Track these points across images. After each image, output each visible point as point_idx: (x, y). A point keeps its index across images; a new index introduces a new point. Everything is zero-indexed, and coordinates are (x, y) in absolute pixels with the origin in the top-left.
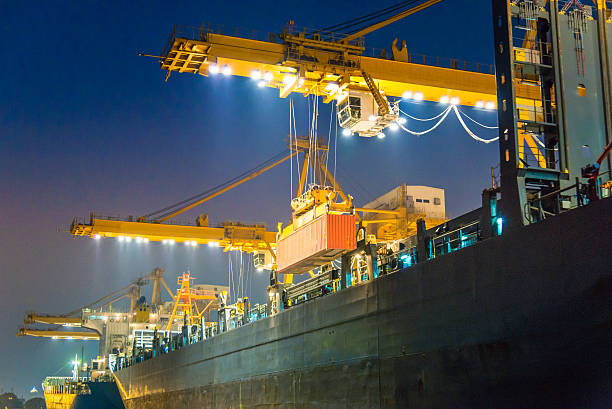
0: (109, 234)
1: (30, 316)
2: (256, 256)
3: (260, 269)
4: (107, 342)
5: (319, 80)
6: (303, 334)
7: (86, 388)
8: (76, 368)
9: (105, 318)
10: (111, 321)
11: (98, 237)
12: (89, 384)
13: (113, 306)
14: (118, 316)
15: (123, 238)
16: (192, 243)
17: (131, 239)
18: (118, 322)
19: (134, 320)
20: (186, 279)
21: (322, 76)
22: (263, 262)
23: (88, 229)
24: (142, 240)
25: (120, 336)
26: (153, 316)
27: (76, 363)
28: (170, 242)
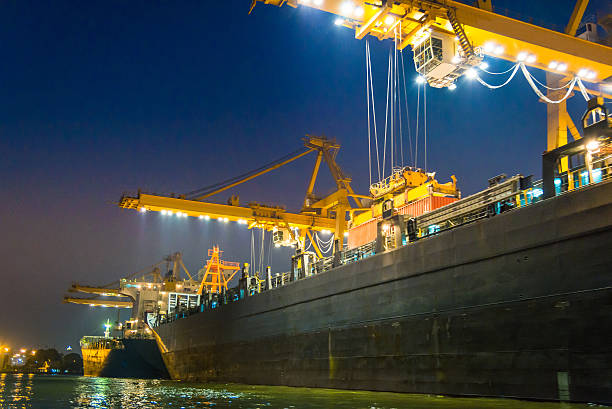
0: (153, 208)
1: (74, 286)
2: (276, 234)
3: (277, 245)
4: (140, 306)
5: (403, 17)
6: (454, 267)
7: (120, 344)
8: (107, 329)
9: (139, 286)
10: (144, 289)
11: (144, 210)
12: (124, 341)
13: (146, 278)
14: (150, 285)
15: (165, 212)
16: (224, 220)
17: (173, 213)
18: (150, 290)
19: (163, 289)
20: (216, 252)
21: (408, 11)
22: (281, 238)
23: (136, 202)
24: (182, 214)
25: (151, 302)
26: (178, 286)
27: (108, 326)
28: (205, 217)
